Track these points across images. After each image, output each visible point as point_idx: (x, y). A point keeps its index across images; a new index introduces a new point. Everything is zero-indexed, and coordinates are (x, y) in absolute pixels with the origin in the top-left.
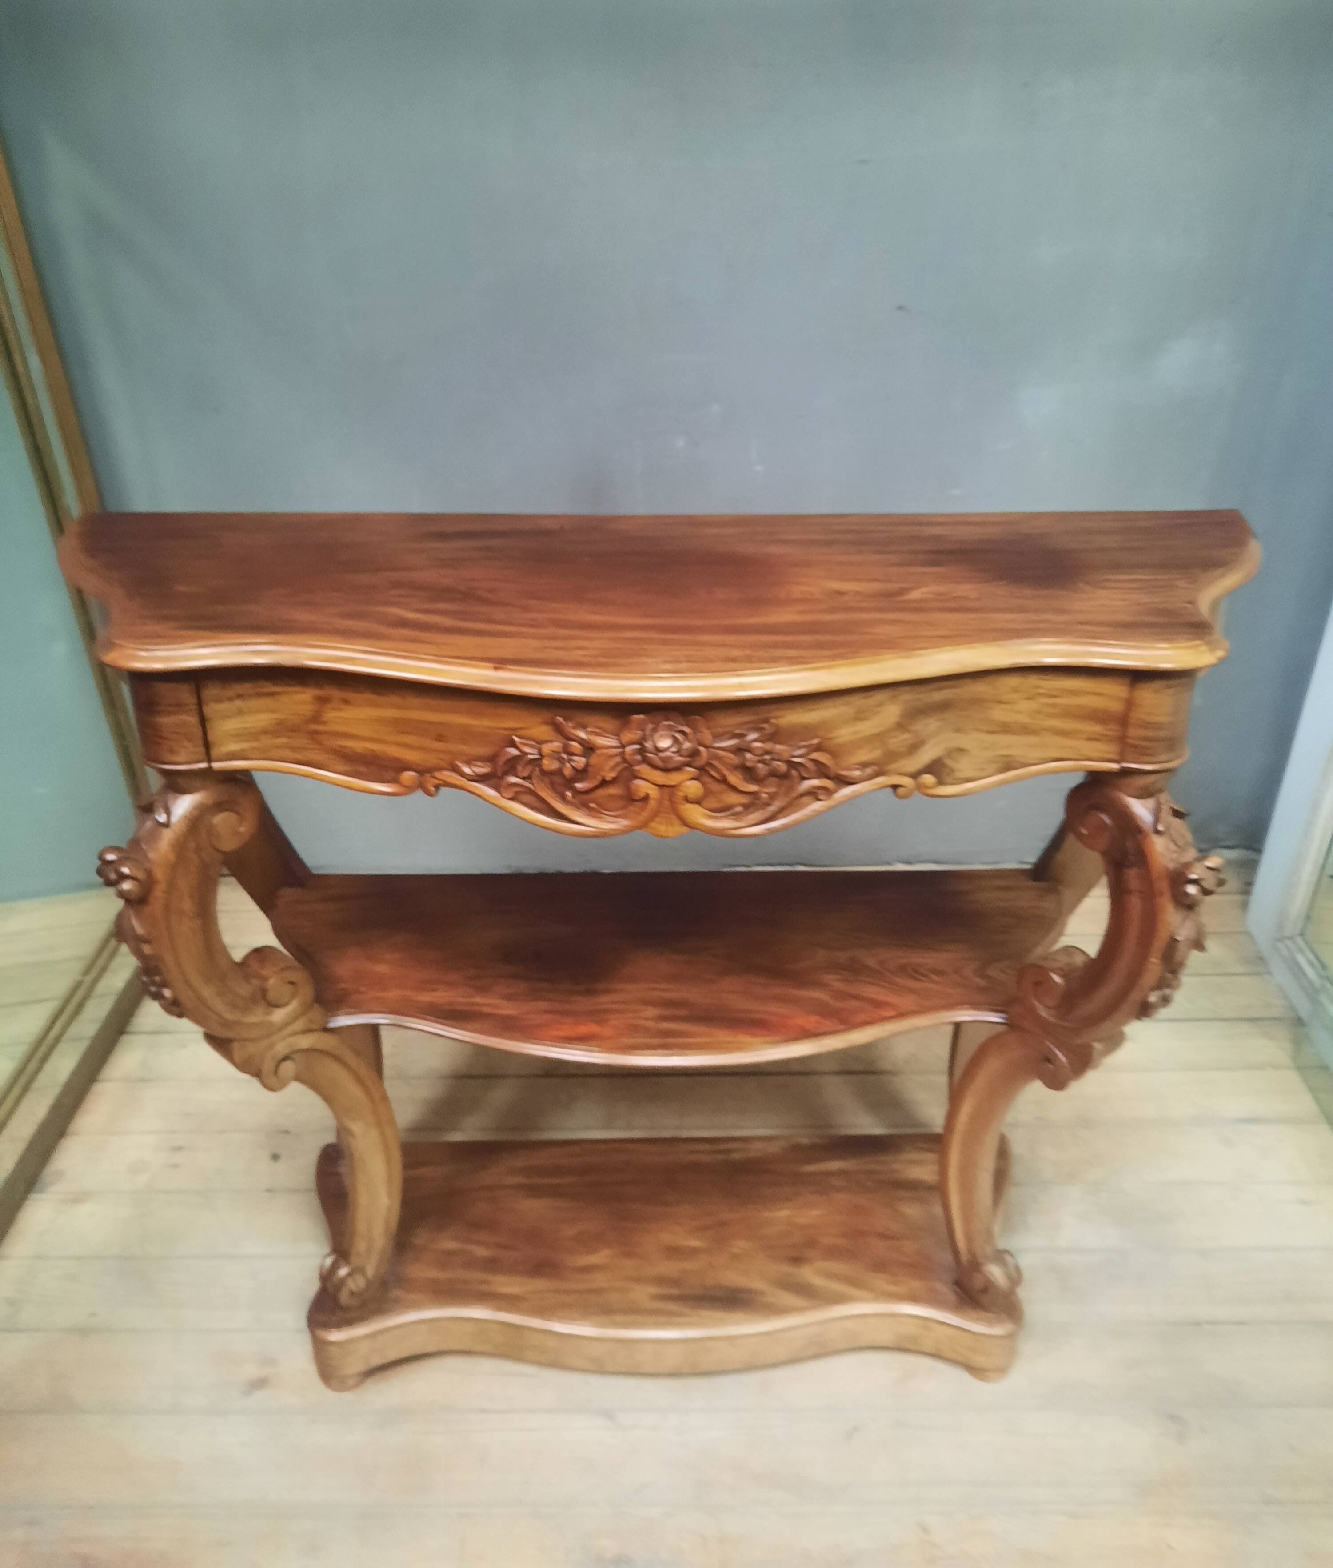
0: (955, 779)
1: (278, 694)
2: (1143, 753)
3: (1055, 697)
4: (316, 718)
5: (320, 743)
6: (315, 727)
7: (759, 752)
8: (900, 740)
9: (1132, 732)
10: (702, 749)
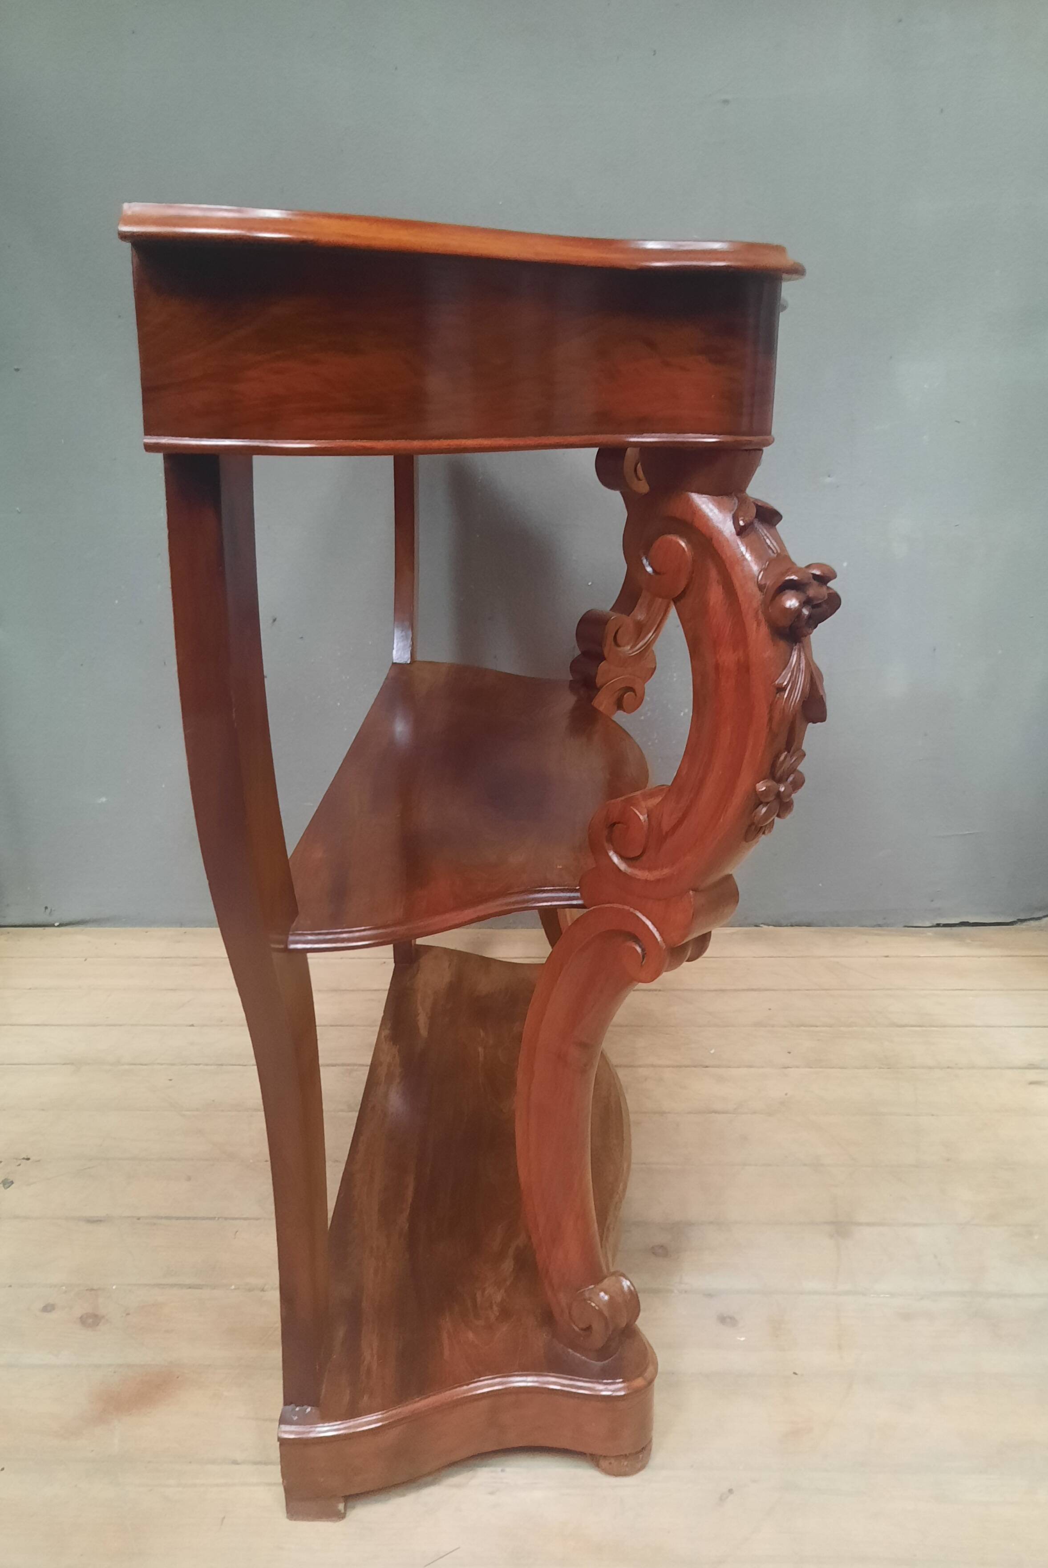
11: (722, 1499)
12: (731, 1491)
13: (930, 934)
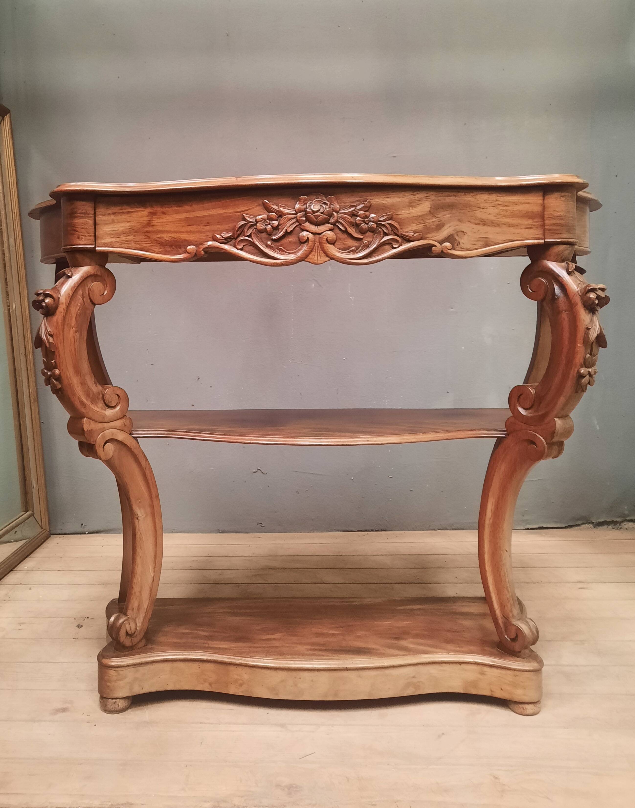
0: (461, 248)
1: (132, 212)
2: (554, 233)
3: (506, 206)
4: (149, 224)
5: (149, 237)
6: (147, 229)
7: (363, 216)
8: (431, 221)
9: (547, 222)
10: (335, 213)
11: (439, 736)
12: (443, 734)
13: (524, 532)
